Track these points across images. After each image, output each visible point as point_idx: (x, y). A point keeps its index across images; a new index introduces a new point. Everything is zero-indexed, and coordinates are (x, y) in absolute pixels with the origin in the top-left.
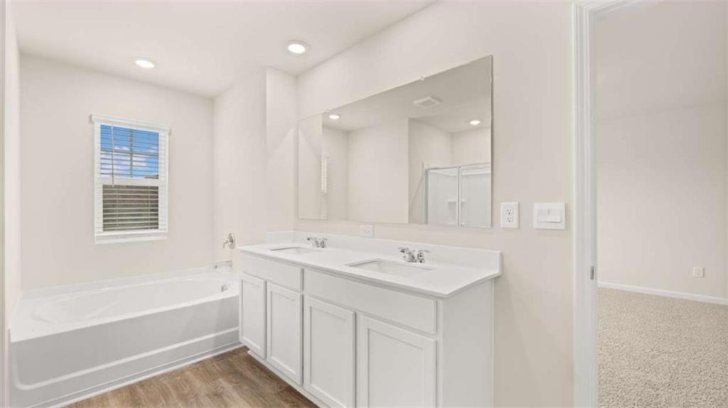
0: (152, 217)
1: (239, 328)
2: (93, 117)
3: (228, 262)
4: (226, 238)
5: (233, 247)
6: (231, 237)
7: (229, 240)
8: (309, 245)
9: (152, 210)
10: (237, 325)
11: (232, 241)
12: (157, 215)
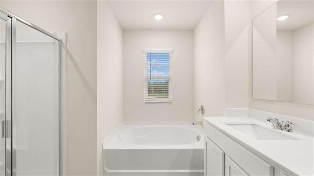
0: (166, 94)
1: (205, 171)
2: (144, 50)
3: (201, 122)
4: (199, 107)
5: (203, 114)
6: (202, 107)
7: (201, 109)
8: (269, 125)
9: (166, 91)
10: (203, 169)
11: (203, 110)
12: (168, 93)
